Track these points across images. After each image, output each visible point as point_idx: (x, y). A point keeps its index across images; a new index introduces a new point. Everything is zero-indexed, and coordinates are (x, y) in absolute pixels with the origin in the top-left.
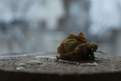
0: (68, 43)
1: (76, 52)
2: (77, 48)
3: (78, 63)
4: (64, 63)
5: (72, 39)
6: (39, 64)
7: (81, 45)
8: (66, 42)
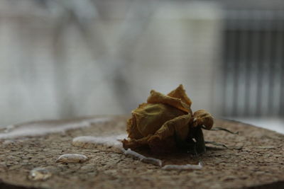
0: (146, 115)
1: (160, 138)
2: (163, 128)
3: (160, 163)
4: (134, 159)
5: (156, 105)
6: (81, 162)
7: (174, 120)
8: (142, 113)
